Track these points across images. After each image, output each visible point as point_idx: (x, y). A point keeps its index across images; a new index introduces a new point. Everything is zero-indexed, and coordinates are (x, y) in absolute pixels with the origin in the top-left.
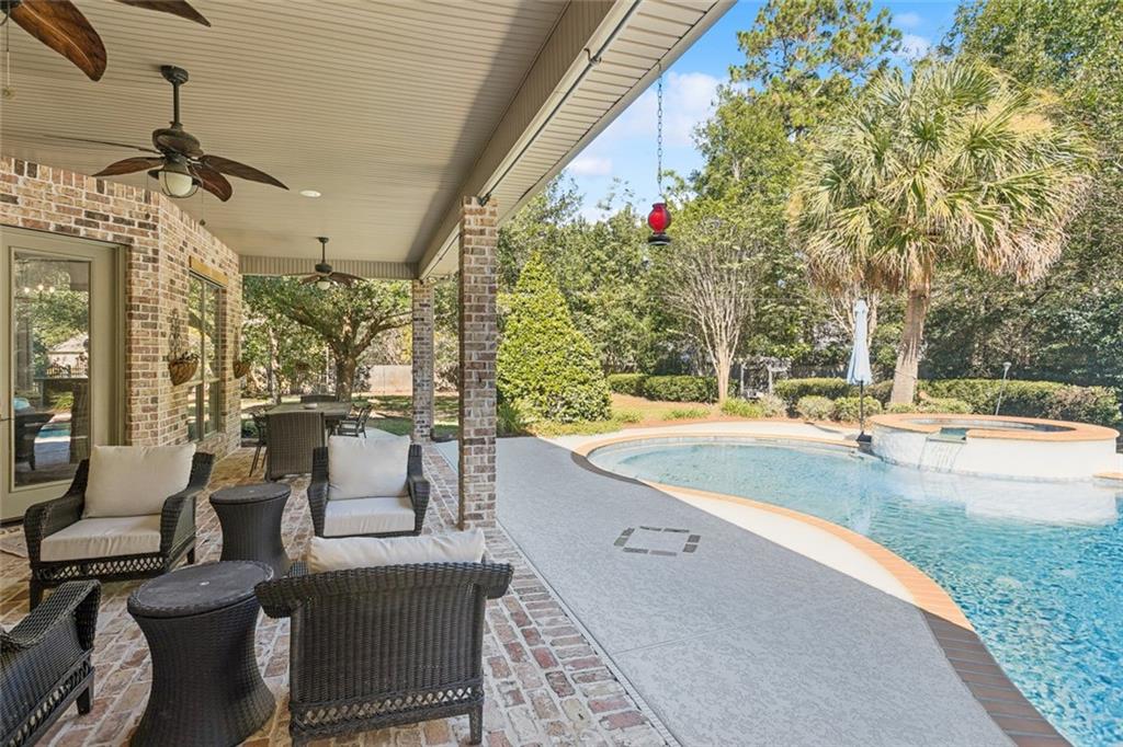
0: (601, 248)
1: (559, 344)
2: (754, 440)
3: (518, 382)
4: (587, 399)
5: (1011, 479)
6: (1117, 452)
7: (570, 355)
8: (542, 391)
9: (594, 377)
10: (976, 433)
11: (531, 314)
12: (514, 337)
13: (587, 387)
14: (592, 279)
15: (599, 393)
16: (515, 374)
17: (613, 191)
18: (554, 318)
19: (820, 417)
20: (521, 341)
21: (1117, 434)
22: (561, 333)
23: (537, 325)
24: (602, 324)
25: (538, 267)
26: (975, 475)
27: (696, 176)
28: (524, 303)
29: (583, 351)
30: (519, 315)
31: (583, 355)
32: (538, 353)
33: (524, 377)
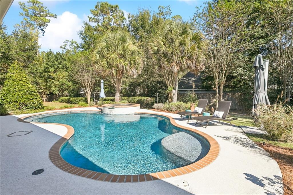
0: (56, 61)
1: (23, 89)
2: (80, 111)
3: (8, 99)
4: (33, 104)
5: (121, 115)
6: (140, 108)
7: (27, 92)
8: (17, 102)
9: (36, 98)
10: (116, 107)
11: (13, 80)
12: (6, 86)
13: (33, 101)
14: (54, 70)
15: (38, 102)
16: (7, 97)
17: (66, 44)
18: (22, 81)
19: (100, 106)
20: (9, 87)
21: (140, 105)
22: (24, 86)
23: (15, 83)
24: (57, 83)
25: (16, 66)
26: (116, 115)
27: (81, 44)
28: (10, 76)
29: (32, 90)
30: (9, 80)
31: (32, 92)
32: (15, 91)
33: (10, 98)
